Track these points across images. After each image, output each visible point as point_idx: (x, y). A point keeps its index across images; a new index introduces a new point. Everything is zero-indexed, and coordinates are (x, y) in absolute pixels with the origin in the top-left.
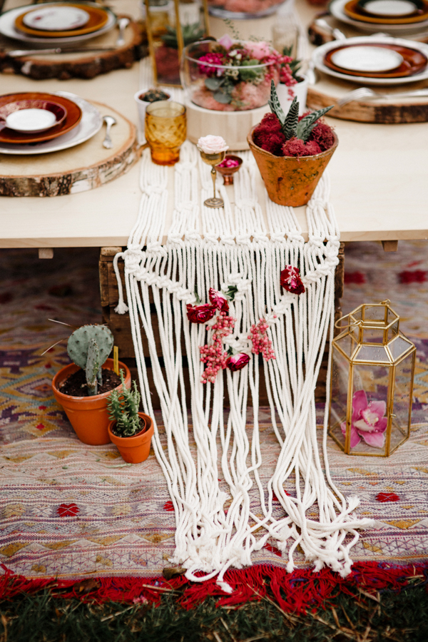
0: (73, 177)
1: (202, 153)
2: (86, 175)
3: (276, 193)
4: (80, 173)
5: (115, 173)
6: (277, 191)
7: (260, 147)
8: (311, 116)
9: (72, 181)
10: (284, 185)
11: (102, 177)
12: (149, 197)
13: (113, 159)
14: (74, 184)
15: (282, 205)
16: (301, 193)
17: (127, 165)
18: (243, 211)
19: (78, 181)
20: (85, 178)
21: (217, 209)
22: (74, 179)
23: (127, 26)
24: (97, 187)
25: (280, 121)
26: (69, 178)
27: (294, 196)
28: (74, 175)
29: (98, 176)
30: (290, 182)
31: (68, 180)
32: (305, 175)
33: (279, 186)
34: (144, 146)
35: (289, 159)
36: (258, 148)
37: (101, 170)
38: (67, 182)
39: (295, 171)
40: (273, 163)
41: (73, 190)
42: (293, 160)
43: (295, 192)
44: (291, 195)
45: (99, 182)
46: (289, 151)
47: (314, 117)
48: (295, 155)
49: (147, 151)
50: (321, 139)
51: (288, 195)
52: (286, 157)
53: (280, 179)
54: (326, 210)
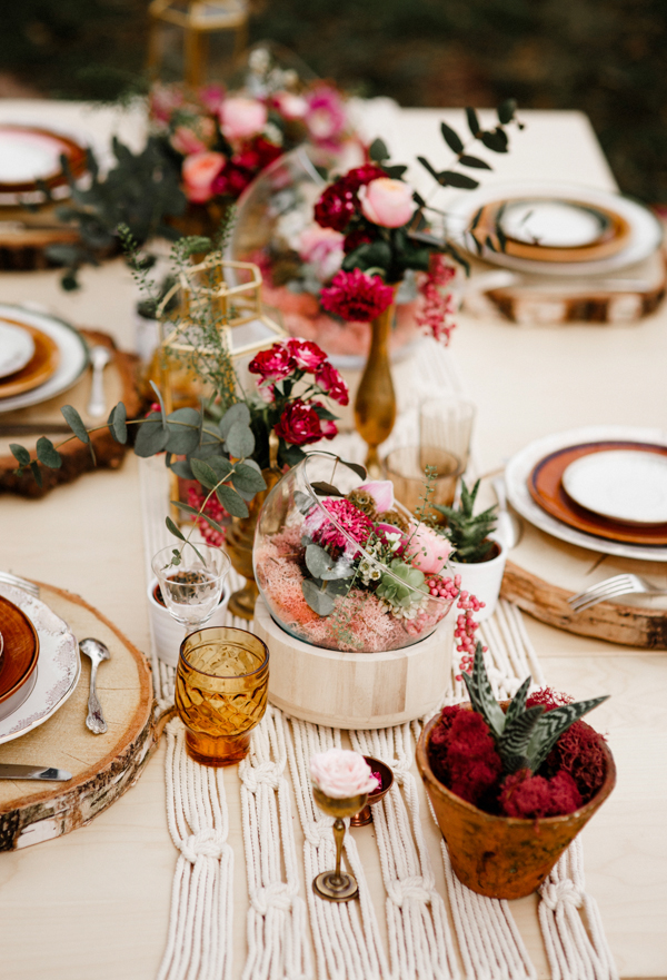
0: (23, 817)
1: (319, 795)
2: (52, 809)
3: (475, 874)
4: (37, 807)
5: (112, 793)
6: (478, 872)
7: (450, 788)
8: (558, 714)
9: (21, 826)
10: (495, 864)
11: (86, 808)
12: (192, 865)
13: (108, 767)
14: (24, 830)
15: (484, 895)
16: (528, 878)
17: (136, 767)
18: (405, 910)
19: (32, 823)
20: (50, 814)
21: (343, 905)
22: (25, 821)
23: (107, 366)
24: (74, 828)
25: (491, 726)
26: (14, 819)
27: (514, 883)
28: (26, 811)
29: (76, 808)
30: (512, 862)
31: (11, 823)
32: (544, 849)
33: (484, 866)
34: (171, 713)
35: (517, 826)
36: (445, 791)
37: (82, 795)
38: (9, 828)
39: (526, 843)
40: (477, 828)
41: (21, 842)
42: (525, 826)
43: (518, 876)
44: (509, 881)
45: (78, 820)
46: (517, 807)
47: (565, 717)
48: (531, 815)
49: (176, 727)
50: (578, 763)
51: (502, 880)
52: (511, 821)
53: (488, 855)
54: (581, 910)
